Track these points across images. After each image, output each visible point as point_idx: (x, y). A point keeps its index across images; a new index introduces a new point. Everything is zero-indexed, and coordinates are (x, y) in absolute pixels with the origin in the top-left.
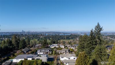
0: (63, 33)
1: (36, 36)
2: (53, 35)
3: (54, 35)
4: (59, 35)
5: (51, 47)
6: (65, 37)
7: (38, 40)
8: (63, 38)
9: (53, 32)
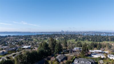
0: (105, 33)
1: (74, 36)
2: (92, 35)
3: (94, 35)
4: (100, 35)
5: (93, 55)
6: (109, 38)
7: (76, 40)
8: (107, 40)
9: (93, 32)
